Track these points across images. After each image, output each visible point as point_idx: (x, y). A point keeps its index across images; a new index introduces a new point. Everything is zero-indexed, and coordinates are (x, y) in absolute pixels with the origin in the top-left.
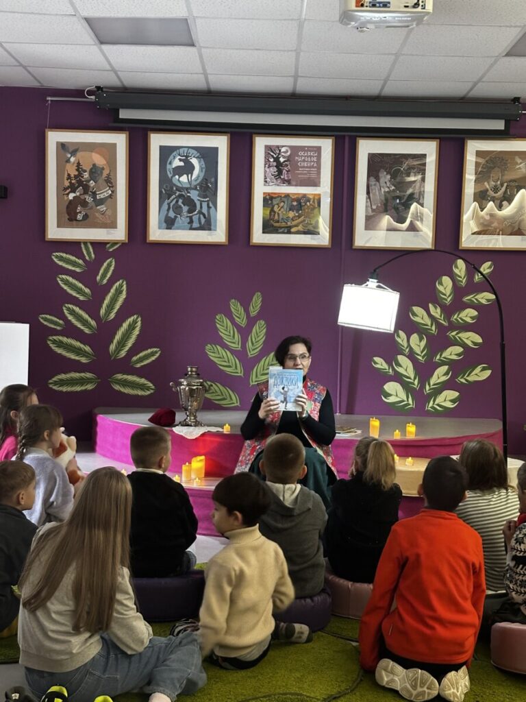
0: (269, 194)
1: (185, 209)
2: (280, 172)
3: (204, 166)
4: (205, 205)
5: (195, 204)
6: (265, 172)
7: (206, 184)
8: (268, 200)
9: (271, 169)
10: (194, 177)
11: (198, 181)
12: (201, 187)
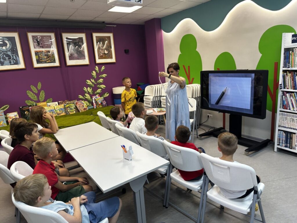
0: (37, 51)
1: (7, 58)
2: (39, 44)
3: (11, 43)
4: (14, 56)
5: (10, 56)
6: (34, 44)
7: (13, 49)
8: (37, 53)
9: (36, 43)
10: (8, 47)
11: (10, 49)
12: (11, 50)
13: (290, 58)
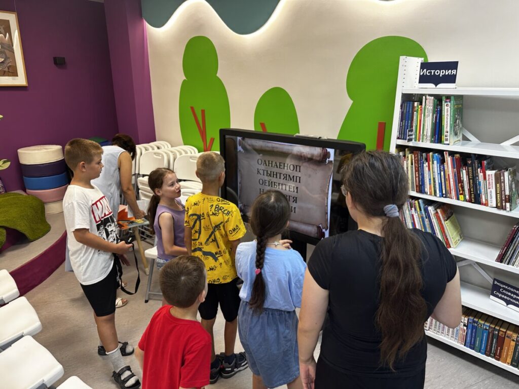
13: (415, 118)
